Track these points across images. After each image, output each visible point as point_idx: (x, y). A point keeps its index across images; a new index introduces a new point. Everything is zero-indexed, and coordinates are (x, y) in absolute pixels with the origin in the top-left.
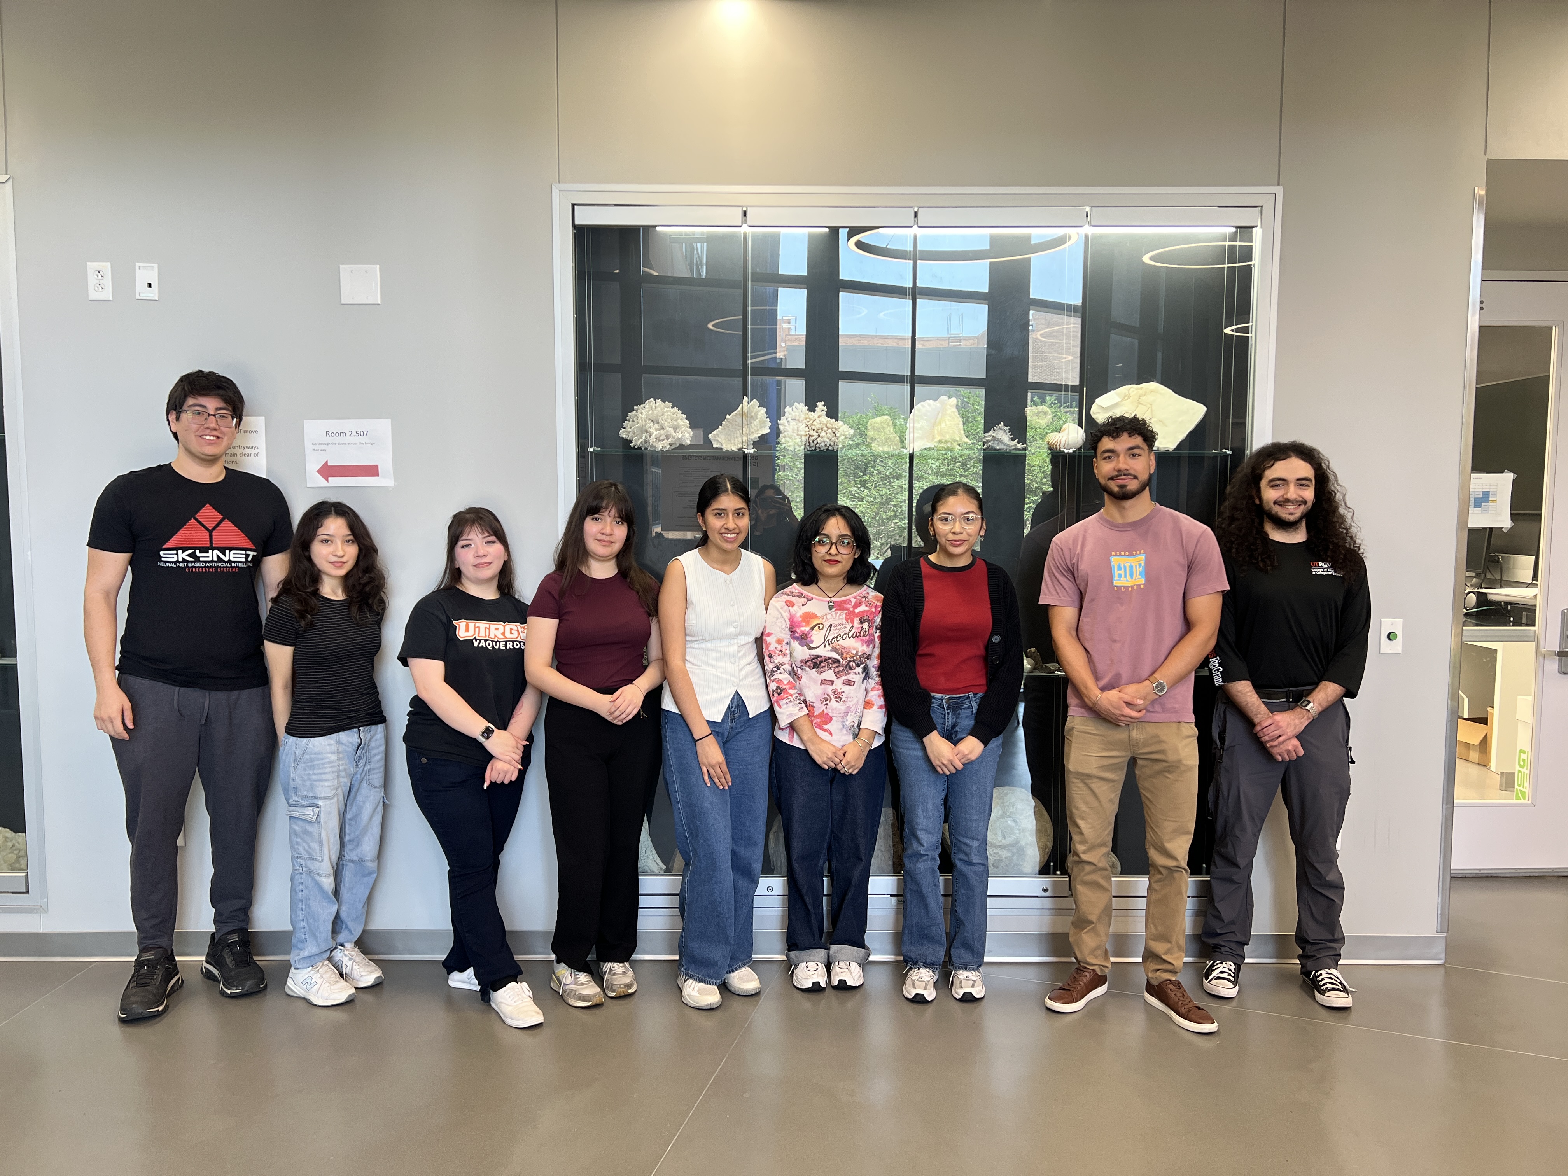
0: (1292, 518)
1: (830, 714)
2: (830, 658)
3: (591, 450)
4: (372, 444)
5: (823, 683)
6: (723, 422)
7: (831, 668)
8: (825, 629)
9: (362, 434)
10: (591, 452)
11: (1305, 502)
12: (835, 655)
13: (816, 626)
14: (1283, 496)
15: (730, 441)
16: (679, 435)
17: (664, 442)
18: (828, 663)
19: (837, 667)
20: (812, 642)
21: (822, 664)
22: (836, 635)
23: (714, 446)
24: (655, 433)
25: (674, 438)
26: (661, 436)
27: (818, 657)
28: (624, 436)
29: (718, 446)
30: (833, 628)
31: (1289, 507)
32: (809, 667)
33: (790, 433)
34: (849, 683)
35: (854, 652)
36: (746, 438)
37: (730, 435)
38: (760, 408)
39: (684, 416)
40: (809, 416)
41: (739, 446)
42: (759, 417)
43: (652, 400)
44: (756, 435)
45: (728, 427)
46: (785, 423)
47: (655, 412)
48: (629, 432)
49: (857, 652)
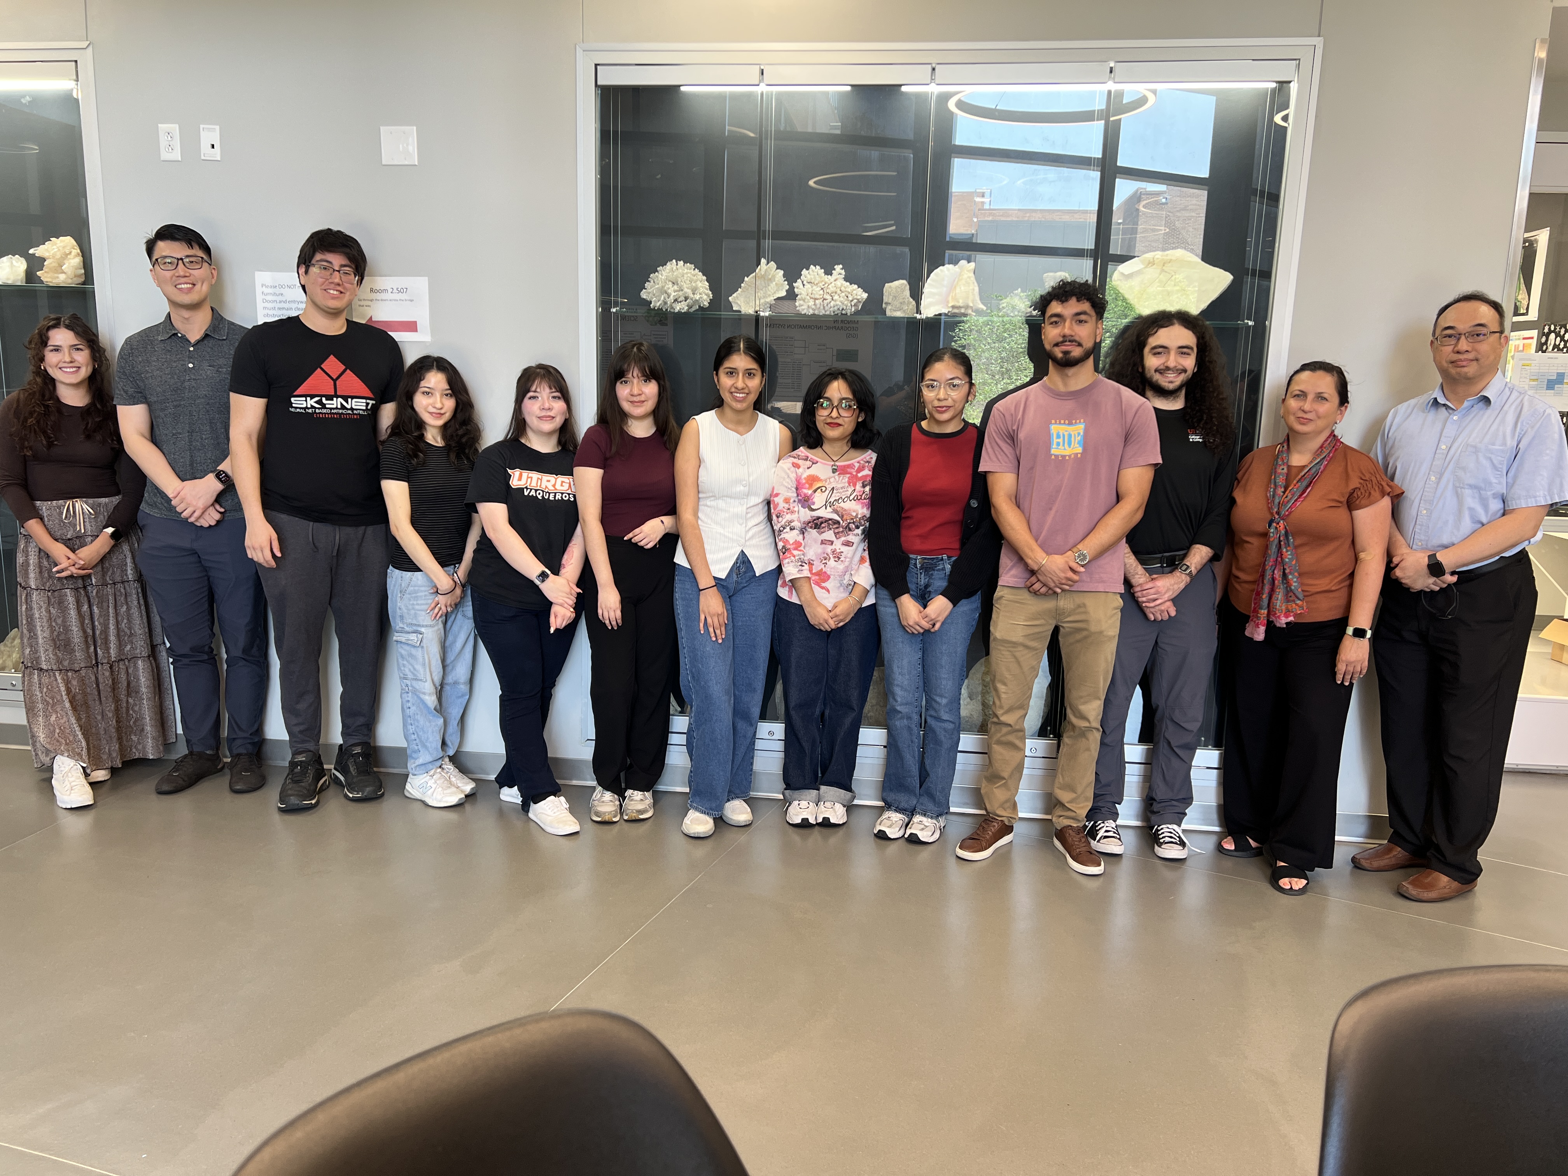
0: (1171, 387)
1: (828, 573)
2: (830, 520)
3: (612, 310)
5: (823, 542)
6: (742, 285)
7: (831, 529)
8: (827, 492)
10: (611, 313)
11: (1185, 371)
12: (836, 517)
13: (818, 488)
14: (1164, 364)
15: (750, 304)
16: (697, 297)
17: (682, 303)
18: (829, 524)
19: (837, 528)
20: (814, 503)
21: (823, 525)
22: (837, 498)
23: (734, 309)
24: (673, 294)
25: (691, 299)
26: (680, 297)
27: (819, 518)
28: (645, 297)
29: (737, 309)
30: (835, 491)
31: (1169, 375)
32: (811, 528)
33: (803, 296)
34: (848, 543)
35: (854, 514)
36: (762, 301)
37: (749, 298)
38: (778, 270)
39: (705, 278)
40: (827, 280)
41: (757, 309)
42: (776, 279)
43: (674, 261)
44: (773, 298)
45: (747, 289)
46: (801, 286)
47: (675, 274)
48: (649, 293)
49: (857, 515)
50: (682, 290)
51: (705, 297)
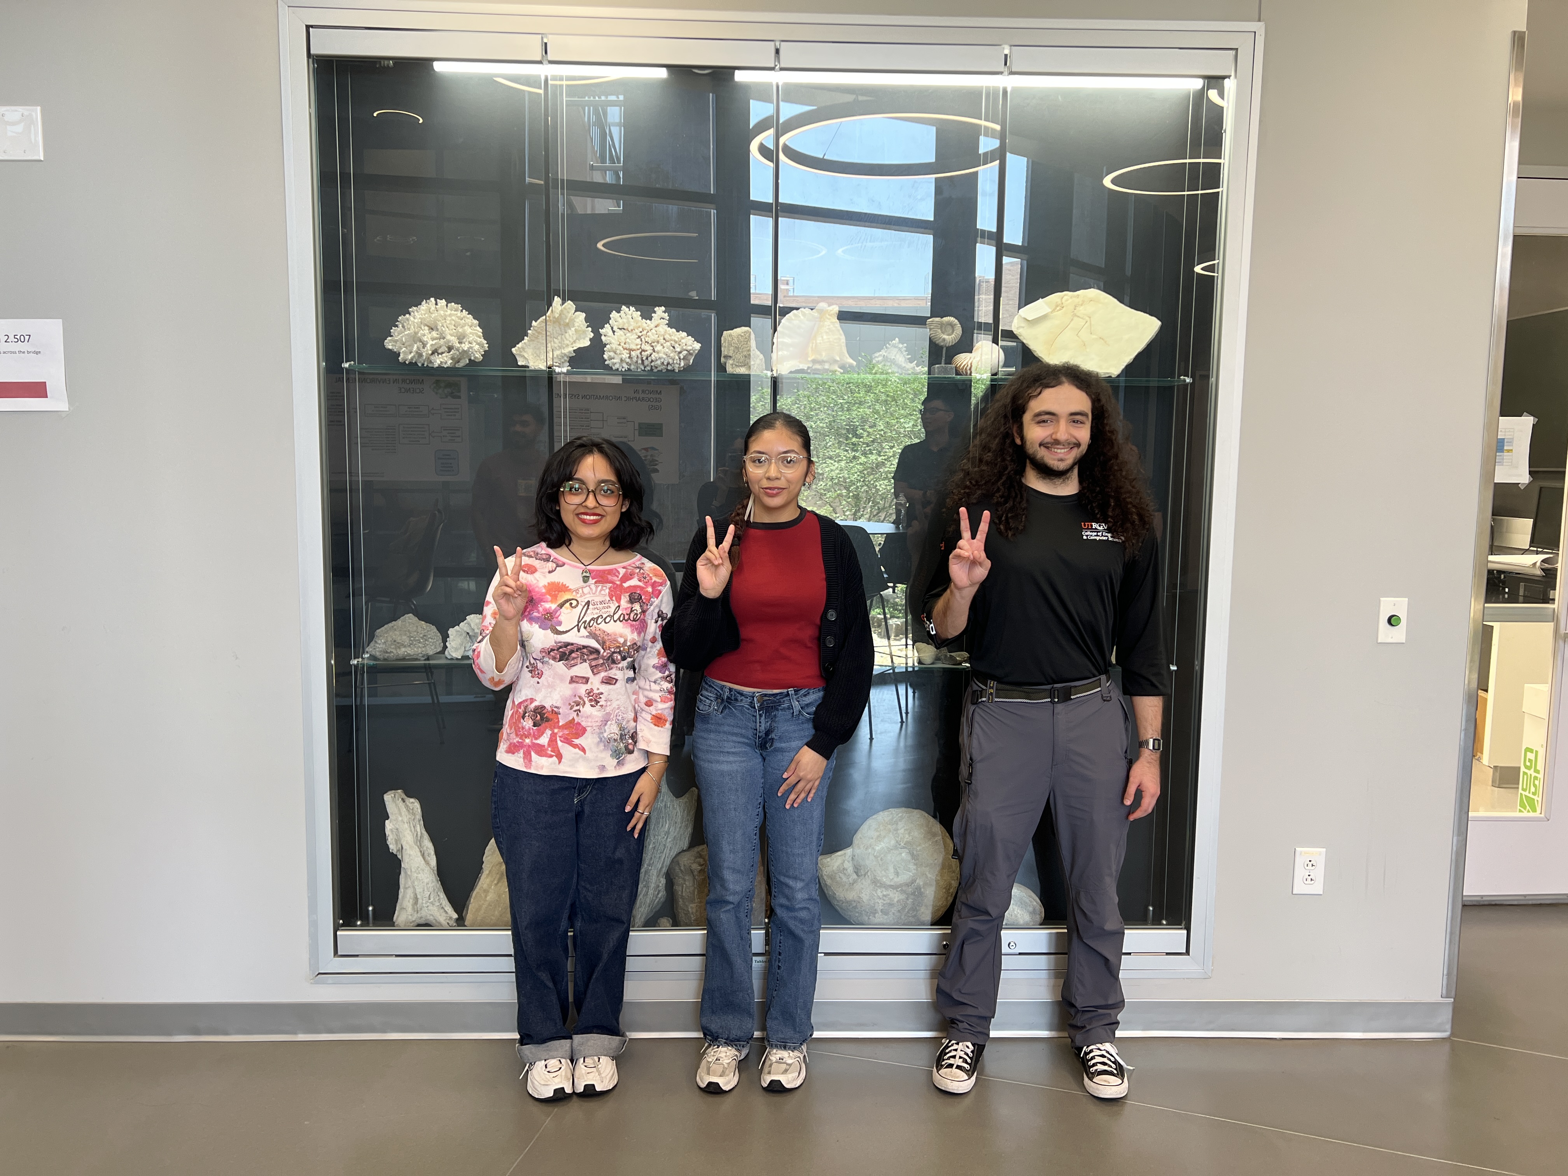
0: (1061, 466)
1: (583, 724)
2: (584, 647)
3: (346, 365)
4: (37, 353)
5: (573, 680)
6: (529, 331)
7: (585, 661)
8: (580, 607)
9: (22, 340)
10: (346, 369)
12: (594, 644)
13: (567, 601)
15: (539, 357)
16: (465, 347)
17: (443, 355)
18: (583, 653)
19: (595, 659)
20: (560, 623)
21: (573, 655)
22: (596, 616)
23: (519, 363)
24: (431, 342)
25: (458, 350)
26: (440, 347)
27: (567, 645)
28: (390, 347)
29: (523, 364)
30: (591, 606)
32: (554, 659)
33: (614, 346)
34: (610, 681)
35: (621, 640)
36: (557, 353)
37: (539, 349)
38: (578, 313)
39: (476, 322)
40: (645, 325)
41: (550, 363)
42: (576, 324)
43: (432, 299)
44: (572, 349)
45: (537, 338)
46: (611, 333)
47: (433, 316)
48: (396, 341)
49: (625, 641)
50: (444, 338)
51: (477, 347)
